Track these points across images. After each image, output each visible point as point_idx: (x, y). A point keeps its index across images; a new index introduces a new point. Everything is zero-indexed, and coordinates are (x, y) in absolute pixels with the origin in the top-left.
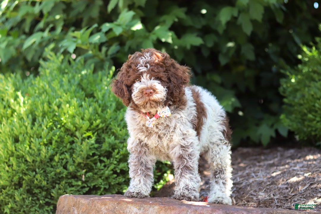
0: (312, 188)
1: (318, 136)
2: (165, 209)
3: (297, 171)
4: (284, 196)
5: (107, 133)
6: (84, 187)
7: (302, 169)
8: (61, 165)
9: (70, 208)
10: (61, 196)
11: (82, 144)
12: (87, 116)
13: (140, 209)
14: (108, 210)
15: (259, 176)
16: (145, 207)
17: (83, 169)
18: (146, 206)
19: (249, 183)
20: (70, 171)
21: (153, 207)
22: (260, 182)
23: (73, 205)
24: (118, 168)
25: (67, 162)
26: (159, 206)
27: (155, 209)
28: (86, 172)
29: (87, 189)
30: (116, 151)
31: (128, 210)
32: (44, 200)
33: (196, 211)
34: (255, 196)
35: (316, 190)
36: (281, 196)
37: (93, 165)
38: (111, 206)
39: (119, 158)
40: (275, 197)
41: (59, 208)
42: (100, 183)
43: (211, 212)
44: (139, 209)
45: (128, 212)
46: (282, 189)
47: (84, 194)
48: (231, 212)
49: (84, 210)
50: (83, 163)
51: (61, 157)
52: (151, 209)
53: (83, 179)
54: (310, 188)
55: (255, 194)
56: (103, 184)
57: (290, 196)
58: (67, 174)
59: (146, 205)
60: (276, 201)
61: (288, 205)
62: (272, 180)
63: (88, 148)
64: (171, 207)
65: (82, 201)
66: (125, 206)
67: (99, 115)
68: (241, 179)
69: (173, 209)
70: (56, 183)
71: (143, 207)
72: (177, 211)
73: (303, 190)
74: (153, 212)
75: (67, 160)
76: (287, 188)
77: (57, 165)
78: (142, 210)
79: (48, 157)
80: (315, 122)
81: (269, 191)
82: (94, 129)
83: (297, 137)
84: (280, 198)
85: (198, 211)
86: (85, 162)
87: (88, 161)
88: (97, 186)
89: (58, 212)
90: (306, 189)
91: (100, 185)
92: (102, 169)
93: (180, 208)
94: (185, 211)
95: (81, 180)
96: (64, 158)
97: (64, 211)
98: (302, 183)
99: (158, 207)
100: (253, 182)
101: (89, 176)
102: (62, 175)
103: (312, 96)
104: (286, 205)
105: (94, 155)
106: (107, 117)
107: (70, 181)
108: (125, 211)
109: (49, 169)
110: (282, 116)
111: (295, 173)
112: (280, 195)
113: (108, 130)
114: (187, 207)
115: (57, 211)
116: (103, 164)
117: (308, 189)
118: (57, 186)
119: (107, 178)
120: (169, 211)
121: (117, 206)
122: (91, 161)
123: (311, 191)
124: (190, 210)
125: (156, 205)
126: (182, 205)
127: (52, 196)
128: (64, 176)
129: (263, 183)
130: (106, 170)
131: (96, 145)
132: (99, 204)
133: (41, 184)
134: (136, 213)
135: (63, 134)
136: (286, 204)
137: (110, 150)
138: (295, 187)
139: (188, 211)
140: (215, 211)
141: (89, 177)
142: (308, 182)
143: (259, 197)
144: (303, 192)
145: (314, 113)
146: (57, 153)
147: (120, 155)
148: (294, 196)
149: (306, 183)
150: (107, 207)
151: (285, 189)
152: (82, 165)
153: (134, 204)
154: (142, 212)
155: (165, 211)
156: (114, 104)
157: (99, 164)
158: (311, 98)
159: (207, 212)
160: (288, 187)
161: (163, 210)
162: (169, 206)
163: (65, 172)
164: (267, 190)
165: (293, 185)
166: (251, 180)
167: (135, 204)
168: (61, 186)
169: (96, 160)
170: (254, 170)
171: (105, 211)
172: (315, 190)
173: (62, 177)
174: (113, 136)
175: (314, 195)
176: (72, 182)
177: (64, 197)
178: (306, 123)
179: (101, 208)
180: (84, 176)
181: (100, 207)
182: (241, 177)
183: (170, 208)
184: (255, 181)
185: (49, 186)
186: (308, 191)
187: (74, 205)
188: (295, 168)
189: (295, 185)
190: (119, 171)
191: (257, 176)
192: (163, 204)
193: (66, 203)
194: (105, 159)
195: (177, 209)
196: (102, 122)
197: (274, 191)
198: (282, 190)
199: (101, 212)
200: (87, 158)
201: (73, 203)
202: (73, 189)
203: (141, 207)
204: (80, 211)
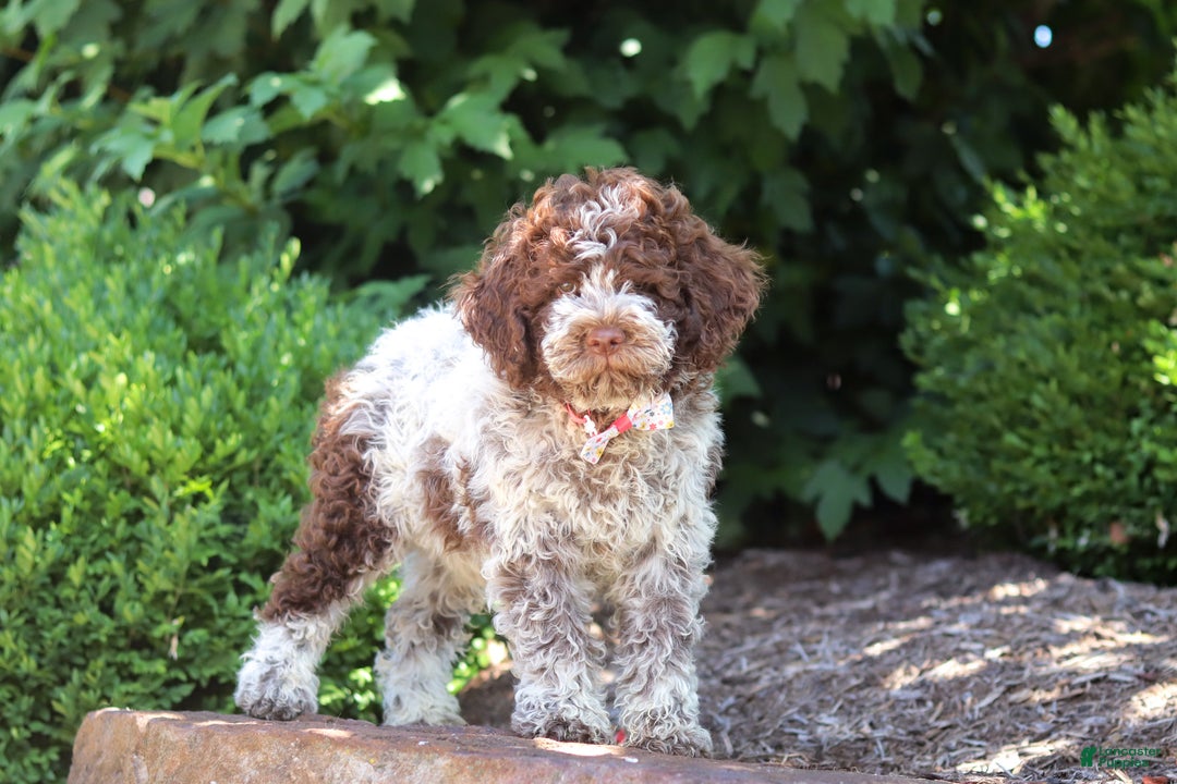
0: (1011, 704)
1: (1039, 513)
2: (476, 768)
3: (958, 639)
4: (911, 728)
5: (267, 483)
6: (176, 682)
7: (978, 633)
8: (92, 600)
9: (124, 758)
10: (89, 714)
11: (170, 521)
12: (192, 421)
13: (382, 767)
14: (264, 767)
15: (820, 654)
16: (401, 761)
17: (175, 616)
18: (405, 755)
19: (784, 678)
20: (123, 623)
21: (431, 762)
22: (824, 678)
23: (133, 748)
25: (114, 590)
26: (453, 757)
27: (436, 768)
28: (185, 628)
29: (187, 690)
31: (336, 769)
32: (26, 727)
34: (802, 726)
35: (1028, 708)
36: (901, 731)
37: (212, 602)
38: (273, 753)
40: (878, 734)
41: (81, 756)
44: (379, 767)
45: (338, 775)
46: (903, 704)
47: (176, 708)
49: (175, 768)
50: (174, 593)
51: (91, 571)
52: (423, 768)
53: (174, 652)
54: (1004, 704)
55: (806, 722)
57: (931, 729)
58: (112, 632)
59: (406, 751)
60: (880, 746)
61: (925, 764)
62: (866, 669)
63: (193, 539)
65: (169, 733)
66: (327, 754)
67: (236, 419)
68: (755, 665)
69: (505, 771)
70: (72, 666)
71: (392, 759)
72: (519, 777)
73: (980, 709)
75: (114, 582)
76: (921, 702)
77: (78, 599)
78: (388, 770)
79: (43, 566)
80: (1027, 463)
81: (854, 709)
82: (216, 469)
83: (962, 516)
84: (894, 736)
85: (594, 777)
86: (180, 591)
87: (194, 587)
88: (223, 680)
89: (77, 773)
90: (990, 705)
92: (245, 618)
93: (530, 765)
94: (546, 777)
95: (164, 656)
96: (105, 573)
97: (101, 769)
98: (976, 685)
99: (449, 761)
100: (797, 676)
101: (197, 640)
102: (93, 636)
103: (1022, 365)
104: (916, 764)
105: (215, 564)
106: (268, 423)
107: (122, 658)
108: (327, 775)
109: (46, 613)
110: (911, 439)
111: (952, 646)
112: (897, 727)
113: (268, 474)
114: (556, 765)
115: (72, 768)
116: (248, 599)
117: (999, 707)
118: (76, 675)
120: (487, 778)
121: (297, 755)
122: (204, 586)
123: (1008, 712)
124: (567, 772)
125: (441, 754)
126: (535, 756)
127: (54, 713)
128: (103, 639)
129: (834, 682)
131: (224, 530)
132: (229, 748)
133: (17, 667)
134: (366, 780)
135: (100, 485)
136: (918, 760)
137: (276, 546)
138: (950, 698)
139: (558, 779)
140: (659, 779)
141: (195, 647)
142: (997, 680)
143: (820, 730)
144: (981, 715)
145: (1024, 431)
146: (77, 554)
148: (948, 730)
149: (990, 684)
150: (260, 758)
151: (915, 705)
152: (171, 600)
153: (360, 750)
154: (389, 780)
155: (472, 775)
157: (232, 598)
158: (1015, 374)
160: (926, 696)
161: (466, 773)
162: (489, 760)
163: (108, 625)
164: (847, 706)
165: (942, 690)
166: (791, 670)
167: (365, 750)
168: (89, 675)
169: (221, 581)
170: (800, 634)
171: (253, 773)
172: (1023, 711)
173: (97, 643)
174: (286, 494)
175: (1017, 729)
176: (130, 664)
177: (101, 717)
178: (997, 465)
179: (237, 762)
180: (175, 642)
181: (232, 755)
182: (755, 656)
183: (494, 767)
184: (806, 672)
185: (47, 676)
186: (996, 713)
187: (137, 747)
188: (954, 629)
189: (951, 690)
191: (812, 653)
192: (465, 752)
193: (108, 738)
194: (255, 581)
195: (518, 768)
196: (248, 445)
197: (873, 710)
198: (905, 708)
199: (238, 776)
200: (191, 575)
201: (134, 741)
202: (135, 687)
203: (385, 760)
204: (160, 770)
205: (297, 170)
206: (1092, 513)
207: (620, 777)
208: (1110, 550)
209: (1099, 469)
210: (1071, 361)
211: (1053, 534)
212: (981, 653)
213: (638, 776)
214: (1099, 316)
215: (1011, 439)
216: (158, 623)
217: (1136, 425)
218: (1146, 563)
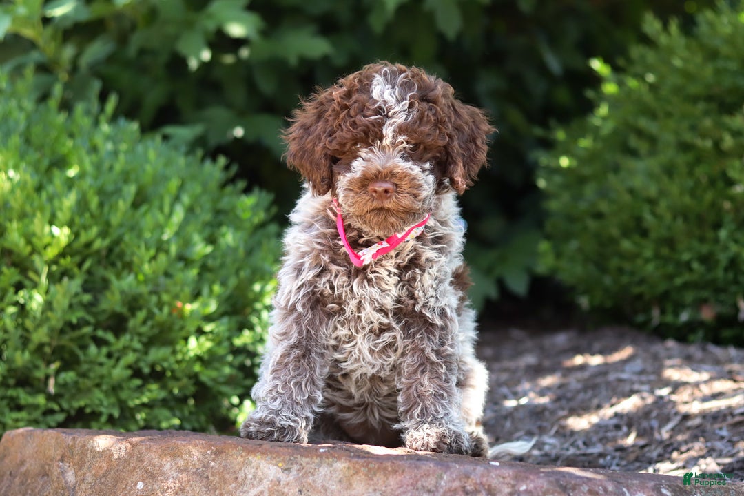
0: (688, 428)
1: (647, 298)
2: (370, 470)
3: (628, 383)
6: (51, 412)
7: (644, 378)
9: (49, 465)
10: (10, 432)
12: (62, 216)
13: (288, 469)
16: (304, 464)
17: (48, 363)
18: (307, 460)
20: (14, 366)
21: (330, 465)
23: (59, 457)
24: (145, 361)
26: (350, 461)
27: (335, 470)
28: (58, 372)
29: (60, 417)
30: (141, 315)
31: (249, 472)
33: (468, 477)
37: (79, 353)
39: (150, 334)
42: (97, 402)
43: (512, 482)
44: (286, 469)
45: (250, 476)
48: (573, 482)
49: (103, 471)
52: (324, 470)
53: (52, 388)
56: (105, 403)
59: (308, 457)
63: (66, 303)
64: (389, 464)
66: (240, 459)
67: (92, 216)
69: (395, 472)
71: (297, 463)
72: (408, 477)
74: (329, 480)
75: (6, 335)
76: (617, 427)
78: (294, 472)
80: (639, 262)
82: (80, 252)
83: (584, 302)
85: (472, 477)
86: (55, 343)
87: (65, 341)
88: (88, 410)
91: (98, 406)
92: (101, 364)
93: (417, 467)
94: (431, 477)
95: (44, 392)
97: (26, 474)
98: (657, 414)
99: (346, 465)
101: (67, 380)
105: (82, 323)
106: (115, 220)
107: (11, 393)
108: (241, 475)
111: (627, 388)
112: (604, 445)
113: (113, 257)
114: (439, 467)
116: (104, 350)
119: (116, 389)
120: (380, 478)
121: (213, 461)
122: (72, 340)
124: (448, 473)
125: (339, 459)
129: (547, 413)
130: (114, 367)
131: (87, 298)
134: (275, 479)
137: (124, 310)
138: (640, 423)
139: (442, 478)
140: (527, 478)
141: (66, 385)
145: (637, 238)
147: (152, 327)
149: (669, 414)
150: (181, 463)
152: (47, 350)
153: (270, 456)
154: (296, 479)
155: (366, 475)
156: (131, 190)
157: (93, 349)
158: (627, 198)
159: (501, 480)
160: (621, 424)
161: (361, 474)
162: (381, 463)
167: (274, 456)
169: (83, 337)
176: (18, 398)
177: (18, 435)
178: (614, 263)
183: (385, 469)
187: (63, 456)
188: (624, 376)
190: (146, 370)
192: (358, 457)
193: (29, 450)
194: (110, 337)
195: (406, 469)
196: (103, 234)
198: (606, 431)
199: (162, 478)
200: (62, 332)
201: (60, 452)
202: (23, 415)
203: (292, 464)
204: (88, 474)
205: (97, 50)
206: (689, 297)
207: (494, 476)
208: (702, 324)
209: (695, 265)
210: (674, 189)
211: (655, 313)
212: (652, 392)
213: (509, 476)
214: (689, 157)
215: (626, 245)
216: (37, 367)
217: (723, 234)
218: (727, 333)
